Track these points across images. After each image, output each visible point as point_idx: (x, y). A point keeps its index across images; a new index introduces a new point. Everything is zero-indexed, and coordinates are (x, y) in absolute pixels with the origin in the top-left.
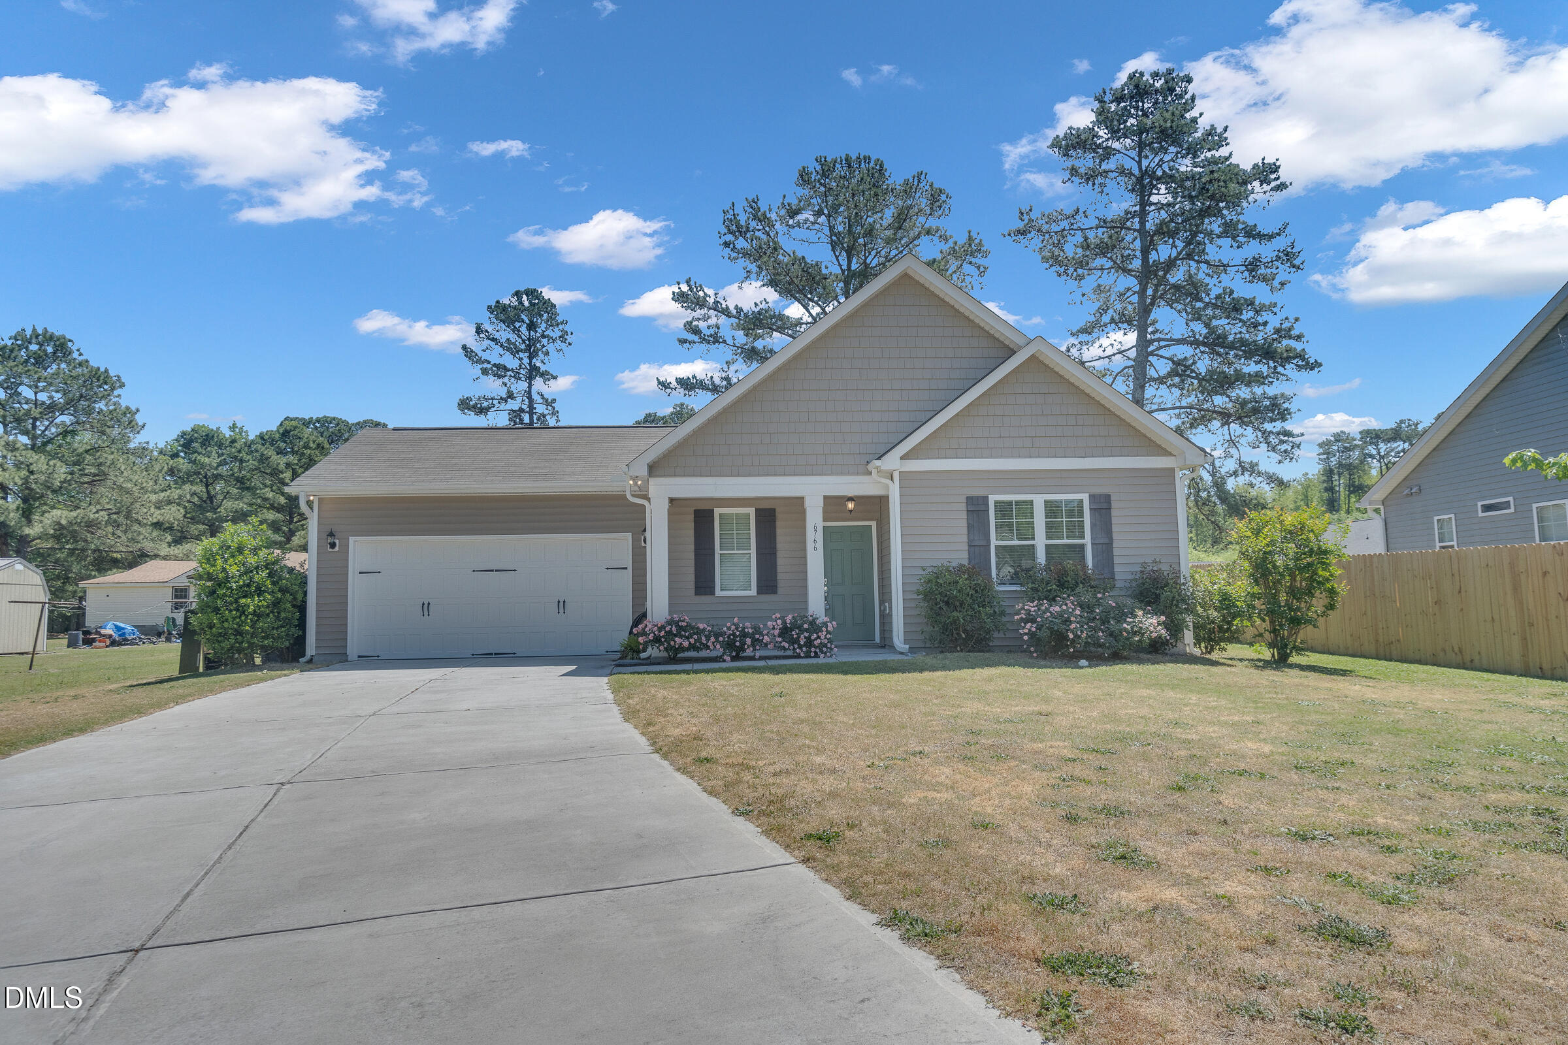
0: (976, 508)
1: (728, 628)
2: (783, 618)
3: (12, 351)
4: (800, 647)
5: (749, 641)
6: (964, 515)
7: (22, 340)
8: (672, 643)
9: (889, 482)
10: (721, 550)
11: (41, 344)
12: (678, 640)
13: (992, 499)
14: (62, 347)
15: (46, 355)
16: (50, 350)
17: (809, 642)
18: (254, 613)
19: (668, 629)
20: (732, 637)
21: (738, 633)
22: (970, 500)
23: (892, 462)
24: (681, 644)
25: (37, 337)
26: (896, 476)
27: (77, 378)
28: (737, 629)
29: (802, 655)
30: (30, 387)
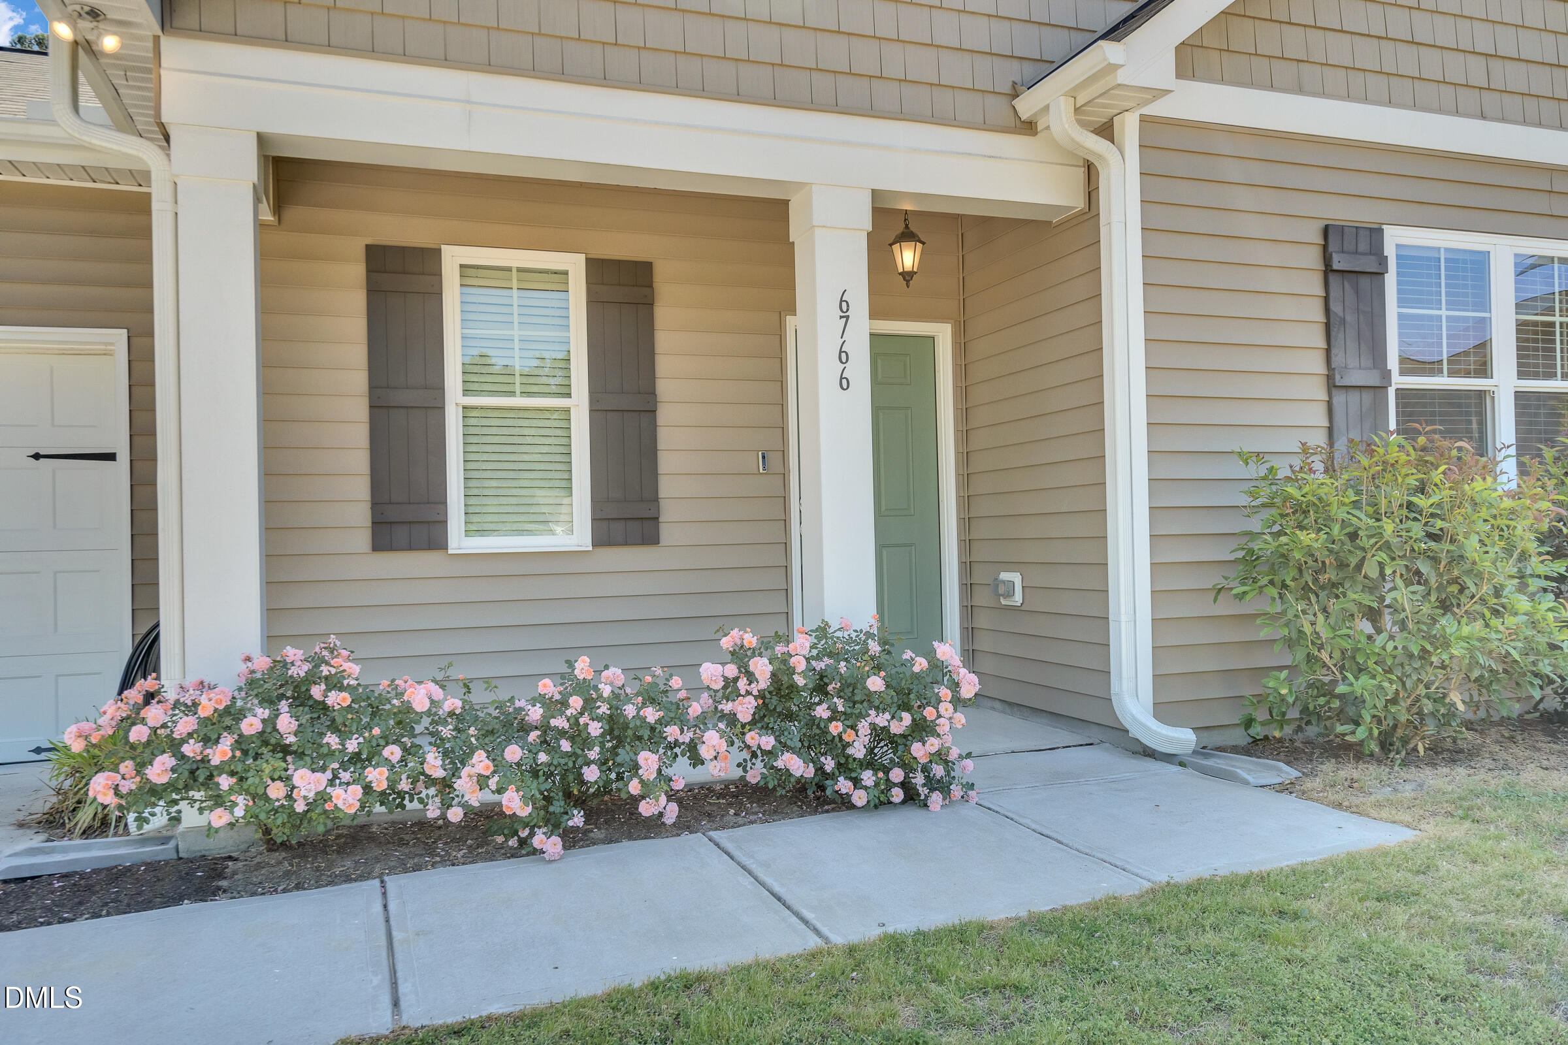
0: (1352, 262)
6: (1318, 286)
8: (276, 791)
10: (466, 392)
13: (1393, 239)
19: (251, 725)
20: (566, 746)
21: (595, 729)
22: (1336, 236)
24: (323, 797)
26: (1129, 128)
28: (589, 705)
29: (860, 798)
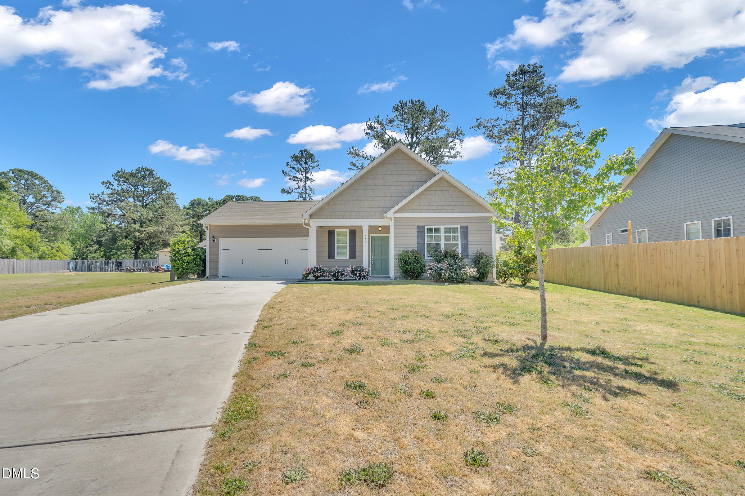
0: (420, 230)
1: (334, 269)
2: (352, 267)
3: (135, 174)
4: (357, 276)
5: (339, 274)
6: (416, 233)
7: (139, 171)
9: (390, 221)
10: (337, 243)
11: (145, 172)
12: (316, 273)
13: (426, 227)
14: (151, 173)
15: (146, 175)
16: (147, 174)
17: (360, 275)
18: (187, 262)
19: (314, 269)
20: (335, 273)
21: (337, 272)
22: (418, 227)
23: (390, 214)
24: (318, 275)
25: (143, 169)
26: (392, 219)
27: (155, 183)
28: (337, 270)
29: (358, 279)
30: (142, 186)
